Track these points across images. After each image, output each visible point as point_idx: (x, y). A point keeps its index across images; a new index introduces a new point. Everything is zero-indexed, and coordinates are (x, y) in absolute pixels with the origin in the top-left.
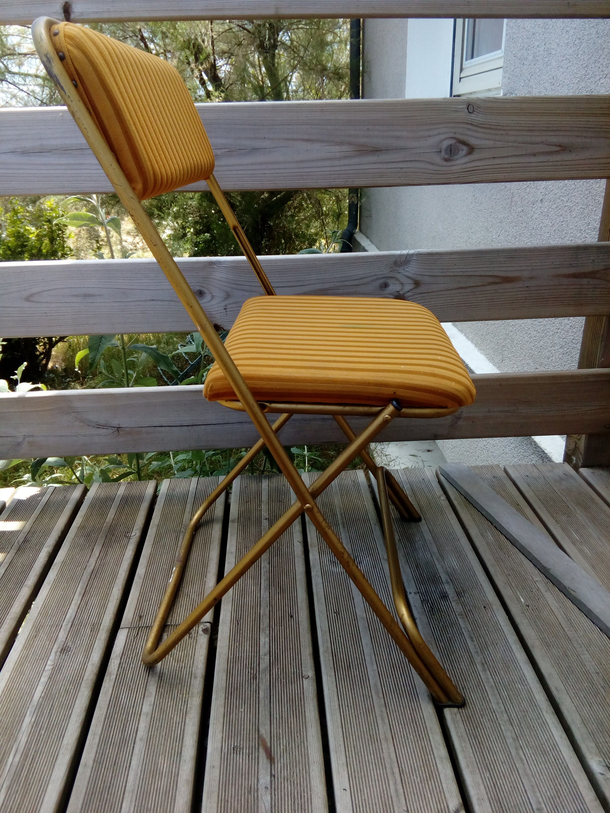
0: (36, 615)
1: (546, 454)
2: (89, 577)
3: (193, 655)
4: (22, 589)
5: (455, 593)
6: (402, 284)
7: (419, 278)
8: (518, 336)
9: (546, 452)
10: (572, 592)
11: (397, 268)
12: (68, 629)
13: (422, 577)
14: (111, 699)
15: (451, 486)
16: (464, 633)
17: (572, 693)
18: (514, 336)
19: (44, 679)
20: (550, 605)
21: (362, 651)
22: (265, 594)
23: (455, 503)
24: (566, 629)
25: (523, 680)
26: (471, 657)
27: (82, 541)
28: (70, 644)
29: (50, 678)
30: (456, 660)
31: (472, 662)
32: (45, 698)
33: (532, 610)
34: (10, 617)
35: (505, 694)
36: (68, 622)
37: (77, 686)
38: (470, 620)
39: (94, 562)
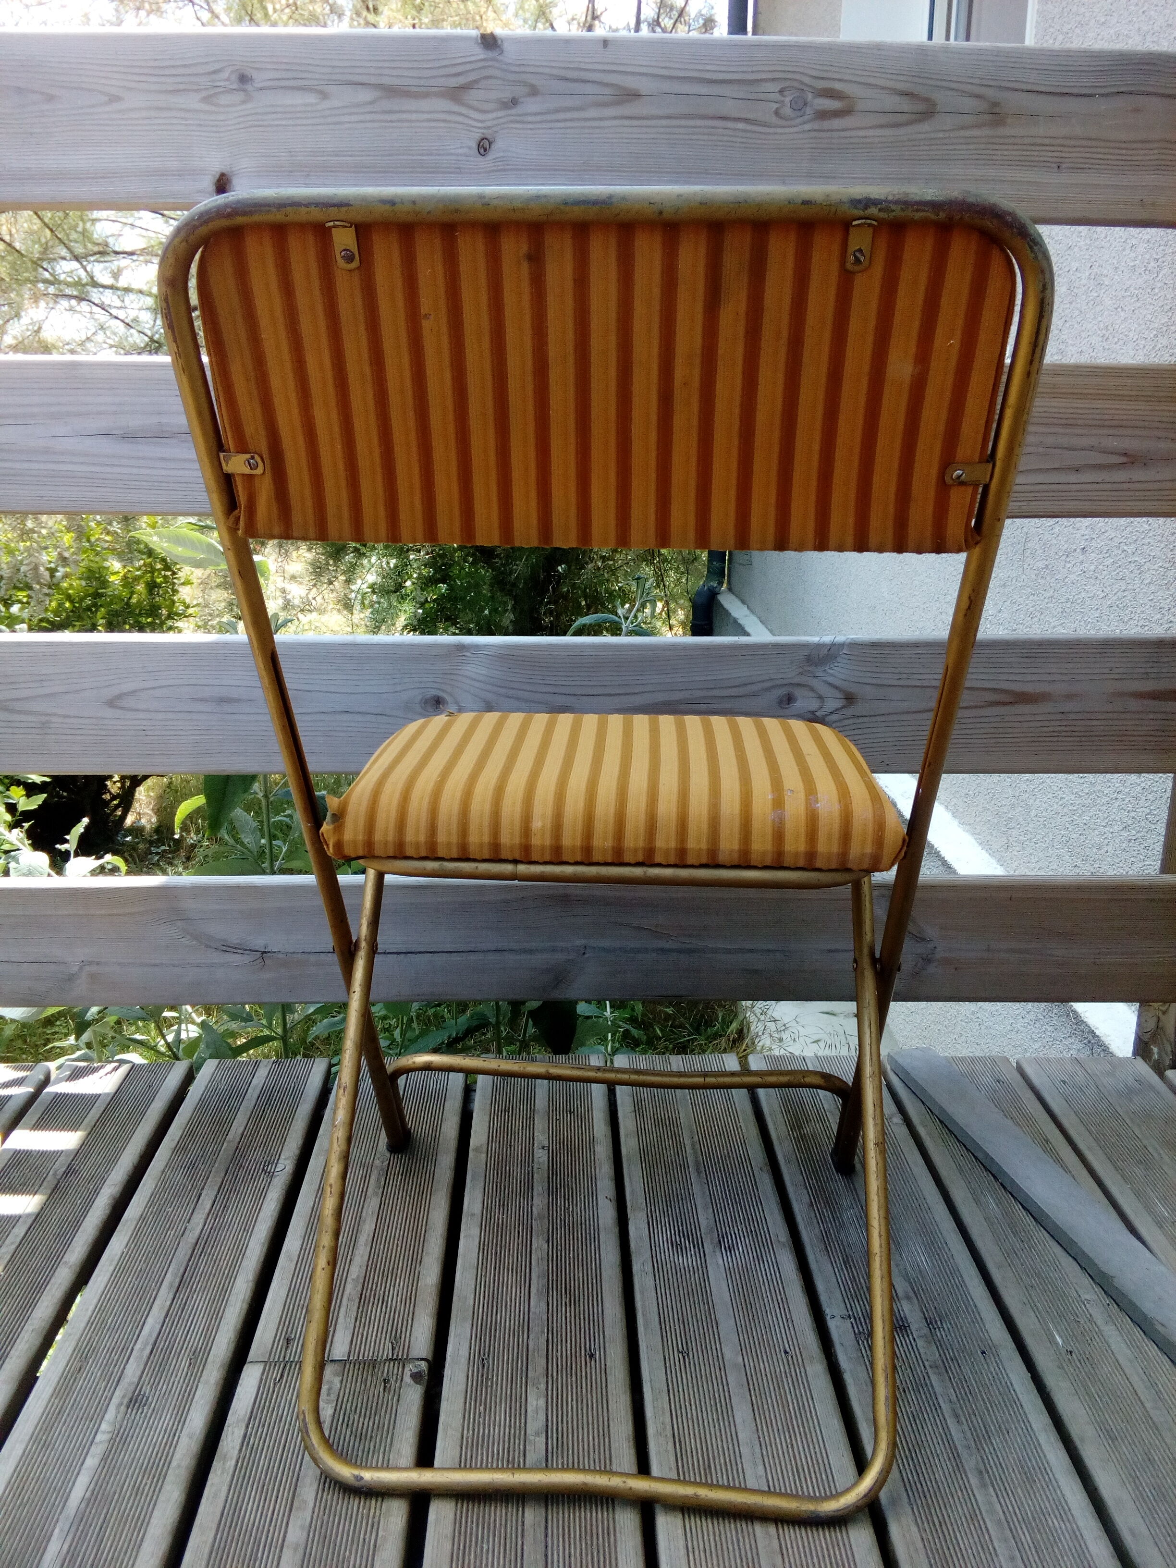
0: (83, 1325)
1: (1098, 1037)
2: (190, 1252)
3: (391, 1427)
4: (59, 1269)
5: (924, 1321)
6: (821, 698)
7: (853, 689)
8: (1037, 802)
9: (1098, 1033)
10: (1159, 1327)
11: (812, 669)
12: (145, 1358)
13: (857, 1285)
14: (224, 1510)
15: (914, 1096)
16: (942, 1405)
17: (1165, 1544)
18: (1031, 801)
19: (91, 1462)
20: (1115, 1352)
21: (734, 1436)
22: (538, 1306)
23: (922, 1131)
24: (1148, 1405)
25: (1063, 1511)
26: (957, 1457)
27: (179, 1174)
28: (146, 1389)
29: (104, 1459)
30: (926, 1461)
31: (959, 1467)
32: (92, 1501)
33: (1079, 1361)
34: (31, 1328)
35: (1026, 1538)
36: (145, 1344)
37: (158, 1481)
38: (954, 1378)
39: (202, 1221)
